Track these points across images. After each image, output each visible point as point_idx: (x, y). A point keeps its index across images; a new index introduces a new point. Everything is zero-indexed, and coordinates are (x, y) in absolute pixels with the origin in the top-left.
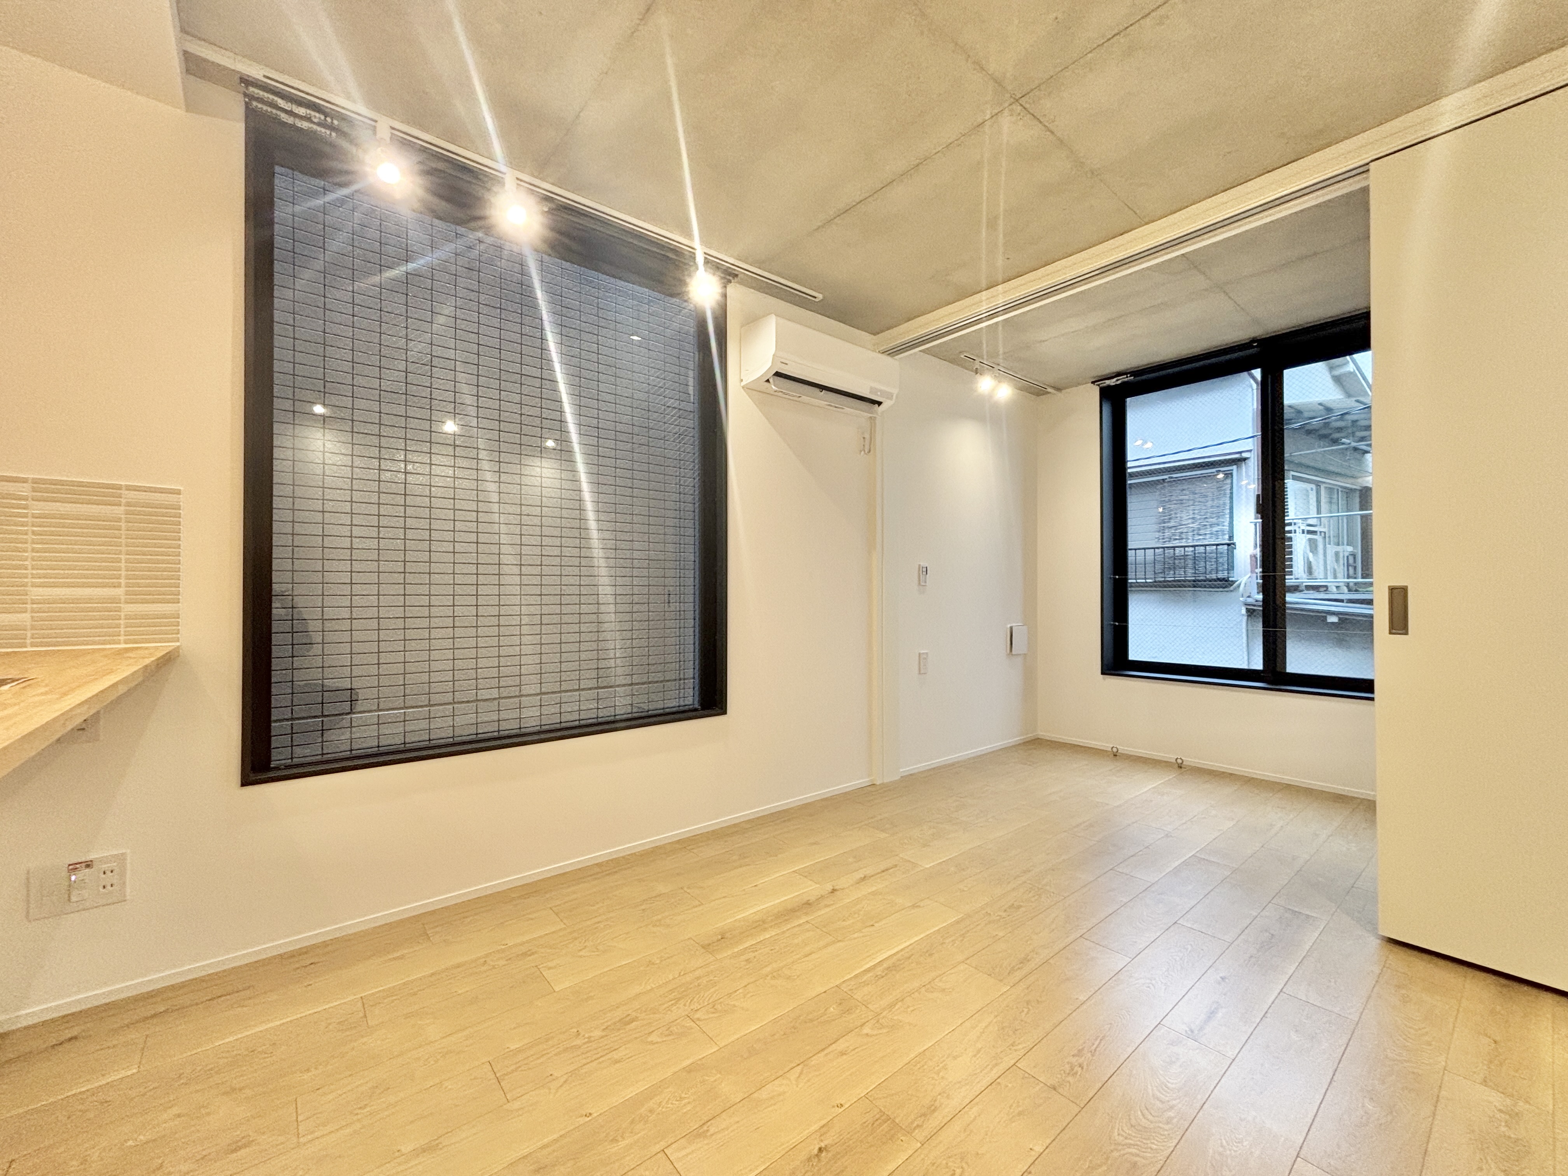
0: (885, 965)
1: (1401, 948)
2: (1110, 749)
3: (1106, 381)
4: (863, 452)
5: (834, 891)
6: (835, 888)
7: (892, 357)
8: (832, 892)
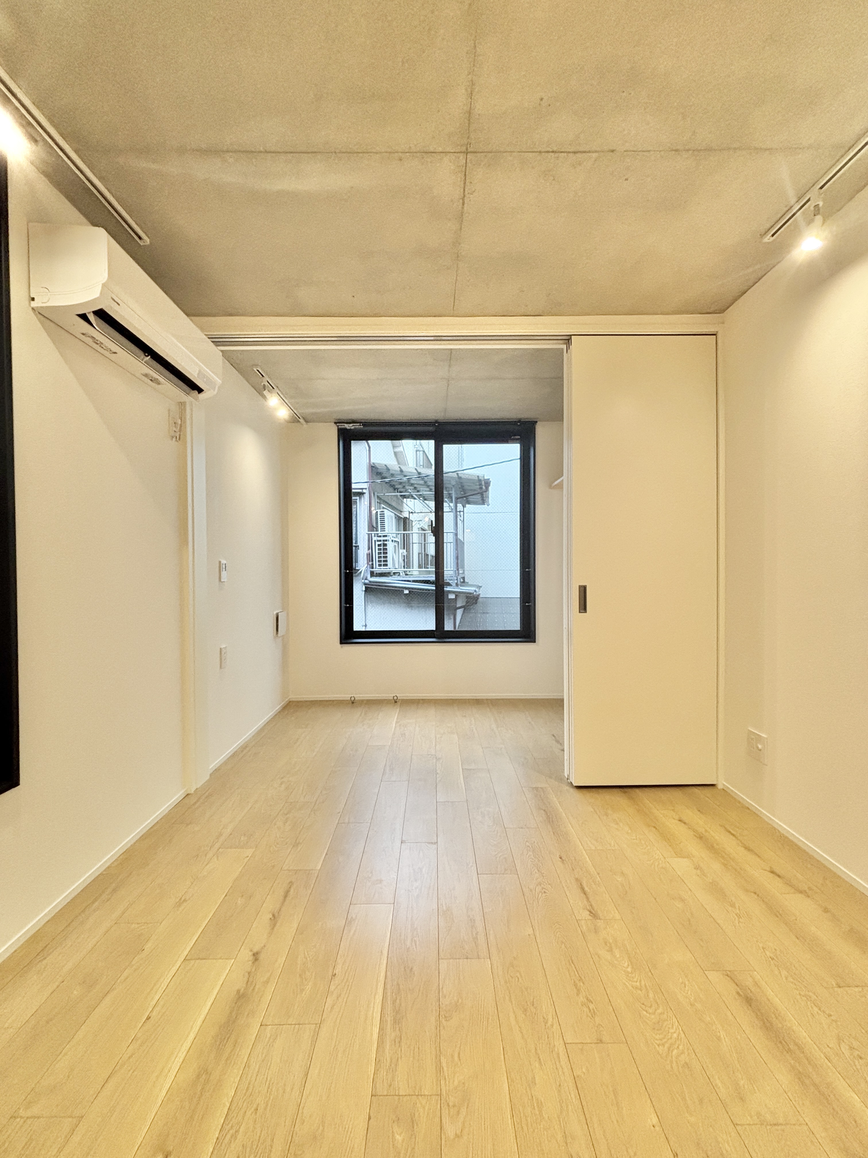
0: (389, 1019)
1: (585, 789)
2: (349, 699)
3: (345, 425)
4: (174, 439)
5: (256, 956)
6: (255, 950)
7: (217, 346)
8: (256, 960)
